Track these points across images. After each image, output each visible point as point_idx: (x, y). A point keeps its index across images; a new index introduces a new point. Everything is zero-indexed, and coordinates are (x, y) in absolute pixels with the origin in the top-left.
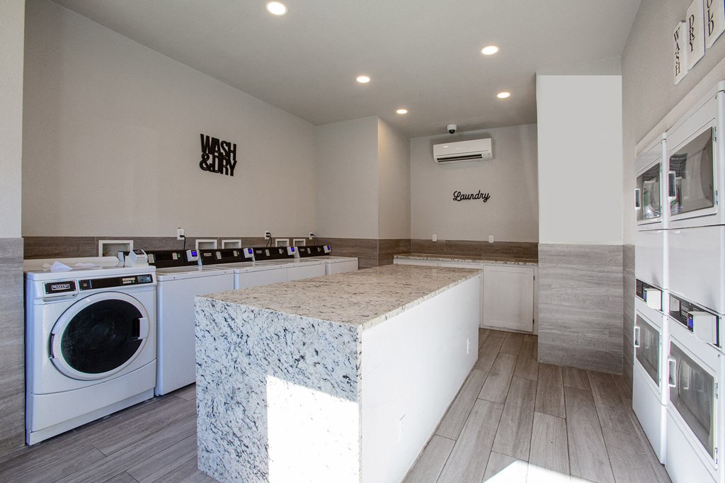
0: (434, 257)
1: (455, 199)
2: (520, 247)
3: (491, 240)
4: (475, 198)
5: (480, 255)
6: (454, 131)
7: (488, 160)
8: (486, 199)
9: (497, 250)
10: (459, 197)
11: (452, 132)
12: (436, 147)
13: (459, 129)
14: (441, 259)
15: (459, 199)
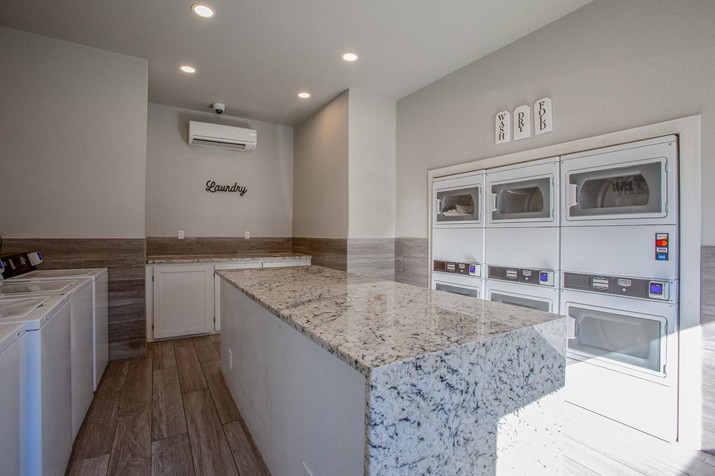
0: (207, 257)
1: (209, 189)
2: (275, 242)
3: (247, 236)
4: (231, 191)
5: (236, 252)
6: (222, 111)
7: (250, 151)
8: (243, 192)
9: (254, 246)
10: (212, 187)
11: (219, 112)
12: (193, 124)
13: (229, 111)
14: (216, 260)
15: (213, 189)
